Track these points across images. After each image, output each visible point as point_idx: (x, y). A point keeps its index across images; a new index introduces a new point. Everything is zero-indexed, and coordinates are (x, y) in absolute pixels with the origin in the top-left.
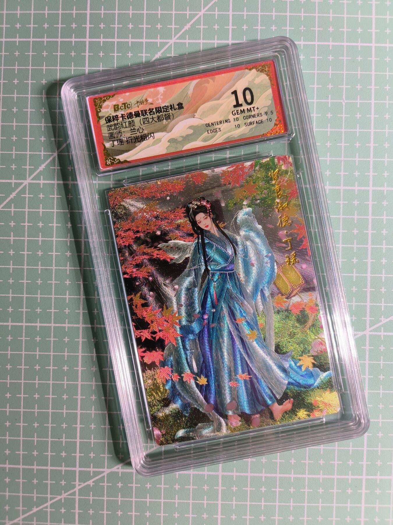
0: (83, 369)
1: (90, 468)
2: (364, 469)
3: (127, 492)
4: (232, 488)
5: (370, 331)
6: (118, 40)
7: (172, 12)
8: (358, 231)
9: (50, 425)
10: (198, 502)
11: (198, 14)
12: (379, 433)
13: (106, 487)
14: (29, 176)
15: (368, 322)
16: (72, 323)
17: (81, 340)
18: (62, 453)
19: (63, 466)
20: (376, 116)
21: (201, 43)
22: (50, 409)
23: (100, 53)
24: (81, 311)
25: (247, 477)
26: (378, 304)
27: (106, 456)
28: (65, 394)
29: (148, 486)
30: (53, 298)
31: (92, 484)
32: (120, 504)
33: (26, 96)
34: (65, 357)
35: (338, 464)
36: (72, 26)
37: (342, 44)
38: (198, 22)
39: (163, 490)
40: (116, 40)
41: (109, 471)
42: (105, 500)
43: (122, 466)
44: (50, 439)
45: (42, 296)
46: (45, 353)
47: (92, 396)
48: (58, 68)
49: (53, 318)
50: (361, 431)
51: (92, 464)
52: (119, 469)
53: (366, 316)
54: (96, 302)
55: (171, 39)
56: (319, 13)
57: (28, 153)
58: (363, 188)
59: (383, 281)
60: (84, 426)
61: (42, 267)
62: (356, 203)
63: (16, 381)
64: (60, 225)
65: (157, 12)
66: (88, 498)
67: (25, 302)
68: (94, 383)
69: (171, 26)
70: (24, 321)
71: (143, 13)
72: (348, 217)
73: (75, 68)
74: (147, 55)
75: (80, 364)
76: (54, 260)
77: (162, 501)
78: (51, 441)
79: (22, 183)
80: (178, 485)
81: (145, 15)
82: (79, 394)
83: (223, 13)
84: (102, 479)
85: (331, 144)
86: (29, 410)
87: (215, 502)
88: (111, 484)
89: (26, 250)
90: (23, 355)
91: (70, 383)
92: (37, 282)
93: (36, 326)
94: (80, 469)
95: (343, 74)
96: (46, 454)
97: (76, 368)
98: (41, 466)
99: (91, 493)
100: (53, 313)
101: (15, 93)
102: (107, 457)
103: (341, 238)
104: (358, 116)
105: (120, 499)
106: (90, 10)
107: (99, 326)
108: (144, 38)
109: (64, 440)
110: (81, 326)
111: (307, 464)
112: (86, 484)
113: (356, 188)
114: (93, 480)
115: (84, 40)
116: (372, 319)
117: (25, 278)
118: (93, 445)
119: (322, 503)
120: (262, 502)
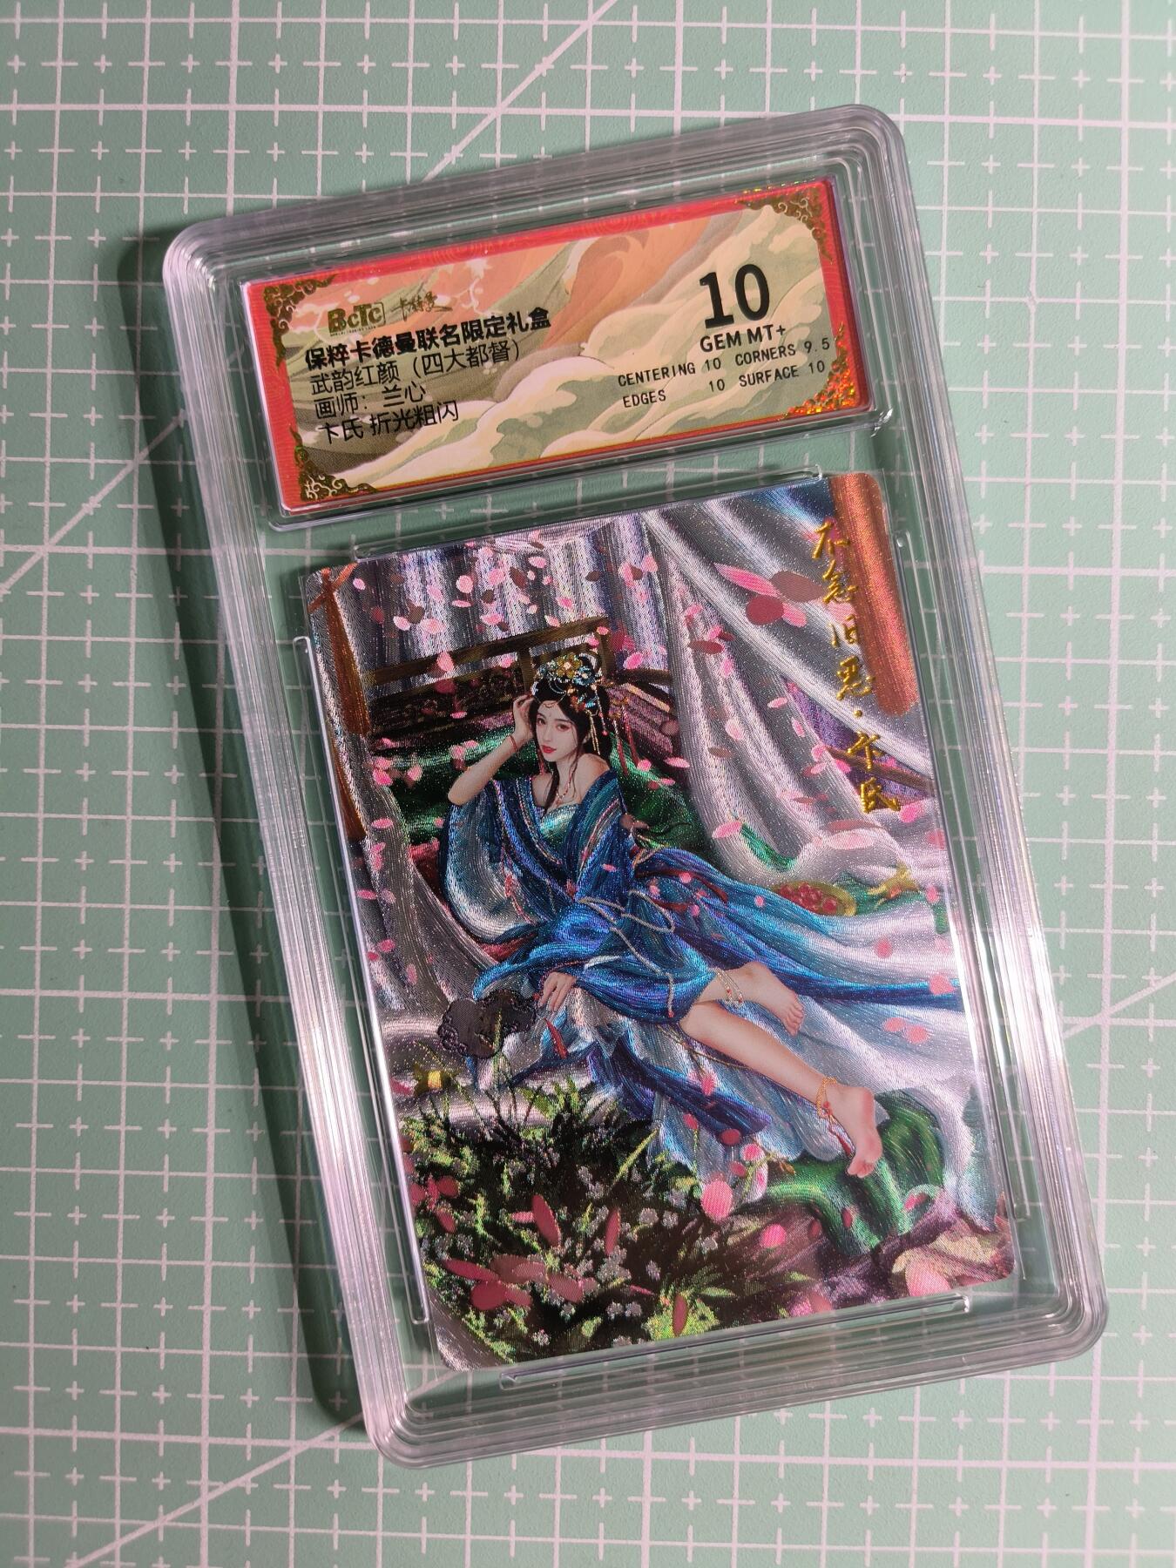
0: (220, 1131)
1: (245, 1437)
2: (1094, 1441)
3: (358, 1510)
4: (684, 1500)
5: (1112, 1016)
6: (328, 108)
7: (495, 22)
8: (1076, 706)
9: (119, 1306)
10: (579, 1541)
11: (578, 26)
12: (1138, 1331)
13: (292, 1496)
14: (51, 534)
15: (1107, 987)
16: (187, 990)
17: (213, 1042)
18: (157, 1390)
19: (162, 1430)
20: (1134, 347)
21: (588, 119)
22: (120, 1256)
23: (272, 148)
24: (215, 952)
25: (731, 1465)
26: (1138, 932)
27: (294, 1399)
28: (166, 1211)
29: (425, 1493)
30: (127, 912)
31: (249, 1487)
32: (336, 1547)
33: (42, 282)
34: (165, 1095)
35: (1011, 1425)
36: (183, 64)
37: (1028, 121)
38: (577, 52)
39: (469, 1506)
40: (321, 108)
41: (305, 1445)
42: (292, 1534)
43: (341, 1433)
44: (119, 1349)
45: (93, 905)
46: (103, 1083)
47: (250, 1217)
48: (142, 194)
49: (126, 973)
50: (1082, 1340)
51: (249, 1426)
52: (332, 1440)
53: (1100, 970)
54: (260, 925)
55: (494, 104)
56: (954, 25)
57: (48, 459)
58: (1092, 571)
59: (1155, 860)
60: (224, 1308)
61: (92, 817)
62: (1071, 616)
63: (13, 1169)
64: (148, 685)
65: (448, 21)
66: (236, 1527)
67: (39, 924)
68: (255, 1176)
69: (492, 66)
70: (37, 983)
71: (407, 25)
72: (1045, 660)
73: (195, 195)
74: (420, 154)
75: (211, 1116)
76: (130, 793)
77: (468, 1537)
78: (124, 1355)
79: (29, 555)
80: (518, 1491)
81: (412, 28)
82: (210, 1211)
83: (657, 24)
84: (281, 1473)
85: (991, 435)
86: (55, 1259)
87: (630, 1542)
88: (309, 1487)
89: (42, 762)
90: (35, 1088)
91: (181, 1174)
92: (77, 861)
93: (76, 1000)
94: (213, 1440)
95: (1030, 215)
96: (108, 1392)
97: (198, 1130)
98: (94, 1430)
99: (248, 1512)
100: (126, 958)
101: (8, 274)
102: (298, 1403)
103: (1022, 726)
104: (1078, 346)
105: (336, 1532)
106: (241, 16)
107: (270, 999)
108: (410, 101)
109: (162, 1351)
110: (214, 998)
111: (917, 1426)
112: (232, 1485)
113: (1071, 571)
114: (254, 1473)
115: (222, 107)
116: (1119, 976)
117: (40, 850)
118: (254, 1367)
119: (961, 1545)
120: (775, 1543)
